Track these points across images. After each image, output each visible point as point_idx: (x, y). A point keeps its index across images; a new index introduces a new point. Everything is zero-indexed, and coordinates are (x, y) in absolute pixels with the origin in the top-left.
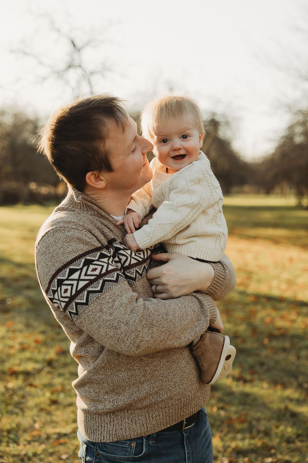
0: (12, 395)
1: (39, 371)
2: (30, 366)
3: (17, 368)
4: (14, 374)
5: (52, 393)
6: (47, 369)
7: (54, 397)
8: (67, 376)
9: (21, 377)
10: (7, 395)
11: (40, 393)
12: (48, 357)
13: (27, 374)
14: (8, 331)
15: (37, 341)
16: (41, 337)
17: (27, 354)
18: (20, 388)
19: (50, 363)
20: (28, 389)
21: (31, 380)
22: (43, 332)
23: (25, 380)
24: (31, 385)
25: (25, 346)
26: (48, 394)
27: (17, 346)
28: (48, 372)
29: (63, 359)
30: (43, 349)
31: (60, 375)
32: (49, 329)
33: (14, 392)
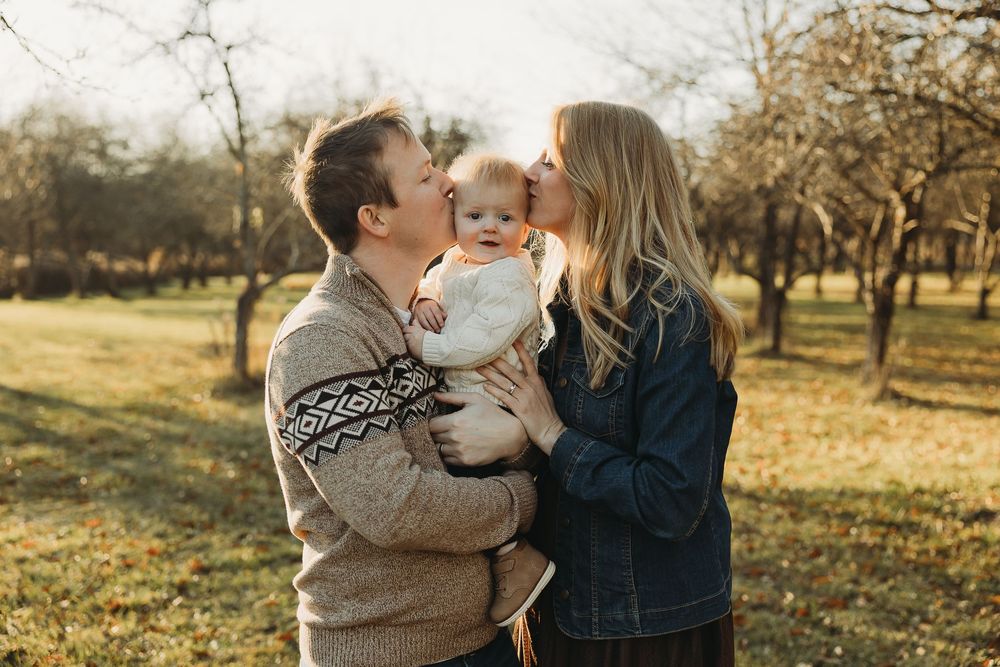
0: (120, 648)
1: (165, 604)
2: (146, 596)
3: (121, 600)
4: (118, 610)
5: (196, 640)
6: (178, 601)
7: (200, 647)
8: (217, 611)
9: (133, 616)
10: (113, 647)
11: (173, 642)
12: (177, 579)
13: (143, 610)
14: (92, 536)
15: (152, 552)
16: (157, 544)
17: (137, 575)
18: (133, 636)
19: (182, 589)
20: (149, 635)
21: (152, 621)
22: (161, 536)
23: (140, 621)
24: (153, 629)
25: (130, 560)
26: (188, 644)
27: (115, 562)
28: (181, 606)
29: (206, 582)
30: (166, 566)
31: (205, 610)
32: (170, 530)
33: (123, 641)
